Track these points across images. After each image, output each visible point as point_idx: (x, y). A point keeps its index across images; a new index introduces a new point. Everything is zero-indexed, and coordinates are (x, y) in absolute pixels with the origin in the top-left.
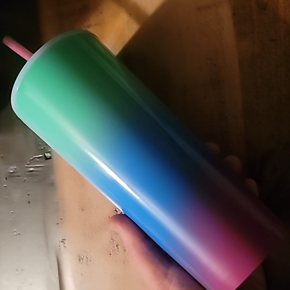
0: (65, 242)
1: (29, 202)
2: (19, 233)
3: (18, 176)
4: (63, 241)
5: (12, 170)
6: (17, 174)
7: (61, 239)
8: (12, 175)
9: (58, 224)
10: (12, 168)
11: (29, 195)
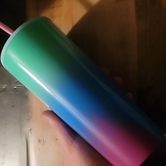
0: (32, 130)
1: (13, 106)
2: (6, 123)
3: (7, 91)
4: (31, 130)
5: (4, 87)
6: (7, 90)
7: (29, 129)
8: (4, 90)
9: (28, 120)
10: (4, 86)
11: (13, 102)
